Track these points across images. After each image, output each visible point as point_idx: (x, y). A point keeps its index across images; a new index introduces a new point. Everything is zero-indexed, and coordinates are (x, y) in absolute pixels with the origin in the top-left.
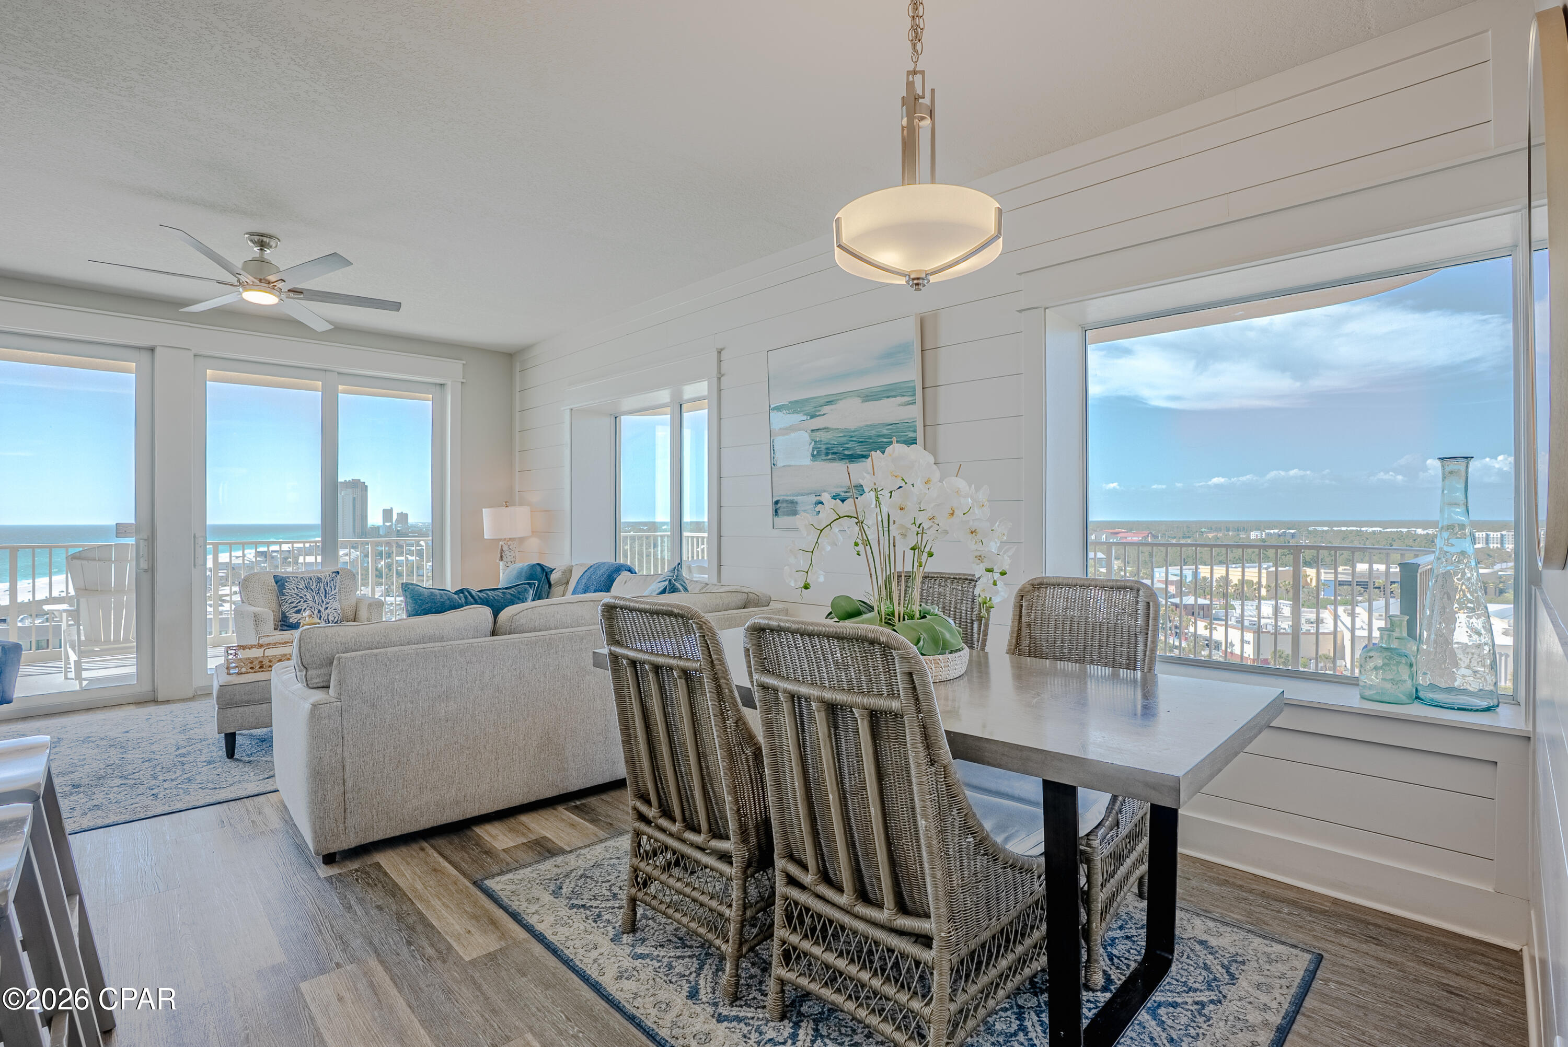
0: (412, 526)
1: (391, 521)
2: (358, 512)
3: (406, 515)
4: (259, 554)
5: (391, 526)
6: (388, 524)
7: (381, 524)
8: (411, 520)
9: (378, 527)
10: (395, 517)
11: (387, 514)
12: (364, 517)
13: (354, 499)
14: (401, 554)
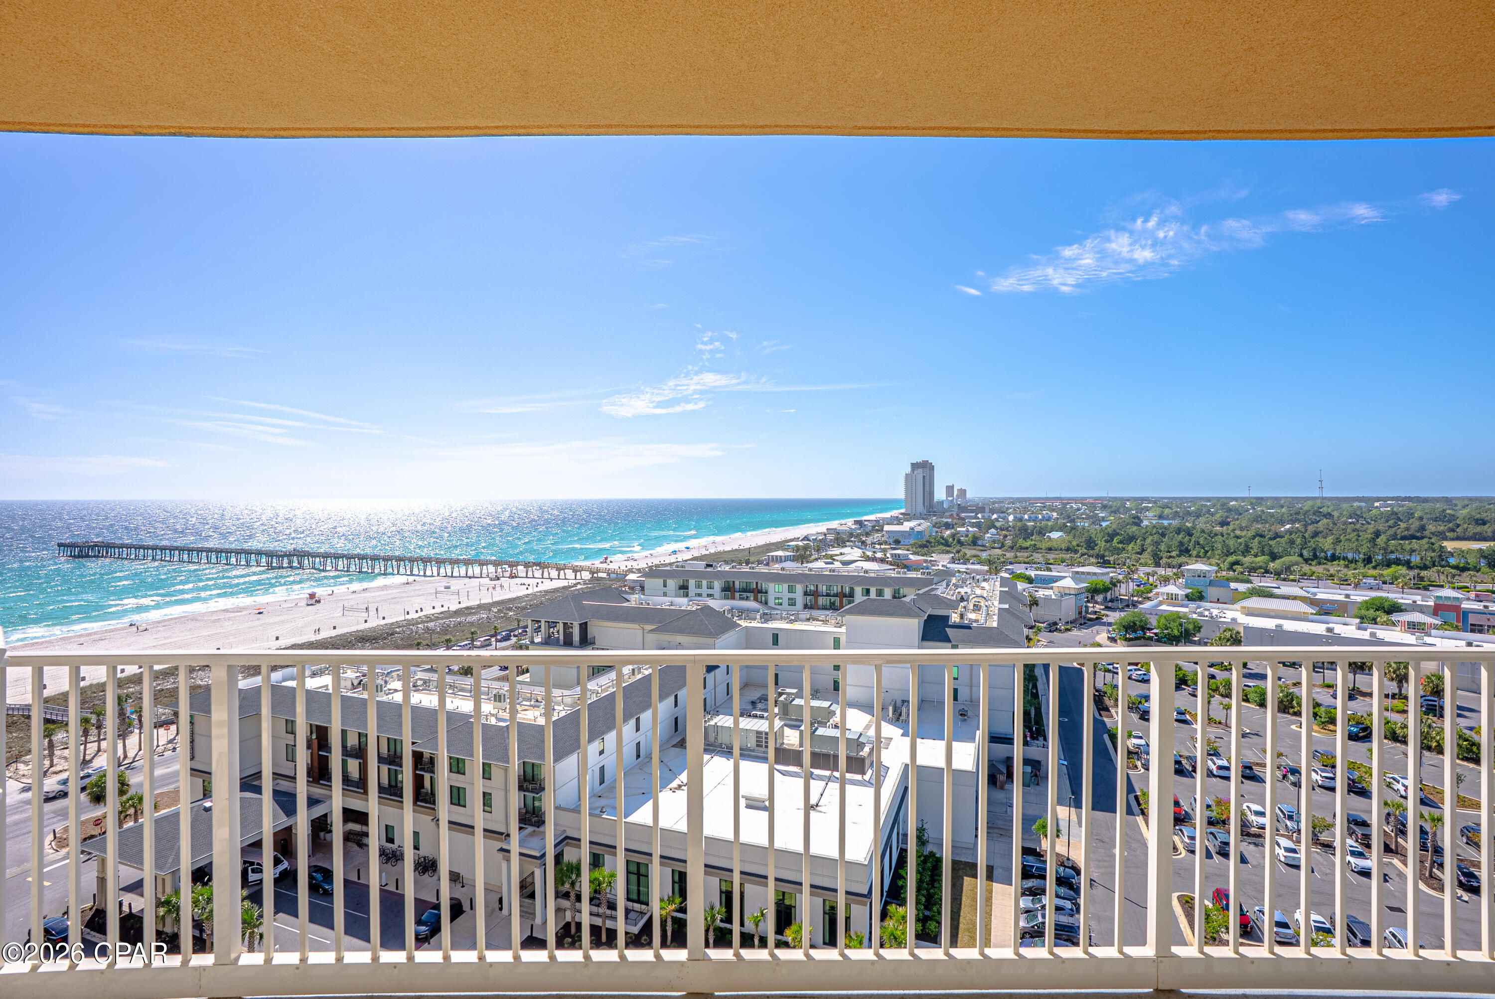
0: (970, 501)
1: (953, 496)
2: (927, 489)
3: (965, 491)
4: (856, 522)
5: (952, 501)
6: (950, 499)
7: (944, 498)
8: (969, 495)
9: (943, 502)
10: (955, 493)
11: (950, 489)
12: (931, 493)
13: (924, 477)
14: (963, 525)
